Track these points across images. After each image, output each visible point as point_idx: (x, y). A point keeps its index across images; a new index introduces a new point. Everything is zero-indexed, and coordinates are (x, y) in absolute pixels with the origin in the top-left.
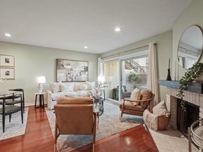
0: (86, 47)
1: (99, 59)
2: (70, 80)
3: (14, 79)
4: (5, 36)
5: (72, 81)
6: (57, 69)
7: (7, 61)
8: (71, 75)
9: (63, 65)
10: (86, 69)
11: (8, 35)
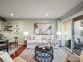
0: (47, 15)
1: (58, 21)
2: (41, 34)
3: (19, 33)
4: (11, 15)
5: (42, 34)
6: (35, 28)
7: (17, 26)
8: (42, 31)
9: (37, 26)
10: (50, 28)
11: (12, 15)
